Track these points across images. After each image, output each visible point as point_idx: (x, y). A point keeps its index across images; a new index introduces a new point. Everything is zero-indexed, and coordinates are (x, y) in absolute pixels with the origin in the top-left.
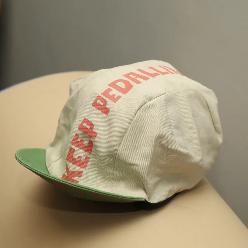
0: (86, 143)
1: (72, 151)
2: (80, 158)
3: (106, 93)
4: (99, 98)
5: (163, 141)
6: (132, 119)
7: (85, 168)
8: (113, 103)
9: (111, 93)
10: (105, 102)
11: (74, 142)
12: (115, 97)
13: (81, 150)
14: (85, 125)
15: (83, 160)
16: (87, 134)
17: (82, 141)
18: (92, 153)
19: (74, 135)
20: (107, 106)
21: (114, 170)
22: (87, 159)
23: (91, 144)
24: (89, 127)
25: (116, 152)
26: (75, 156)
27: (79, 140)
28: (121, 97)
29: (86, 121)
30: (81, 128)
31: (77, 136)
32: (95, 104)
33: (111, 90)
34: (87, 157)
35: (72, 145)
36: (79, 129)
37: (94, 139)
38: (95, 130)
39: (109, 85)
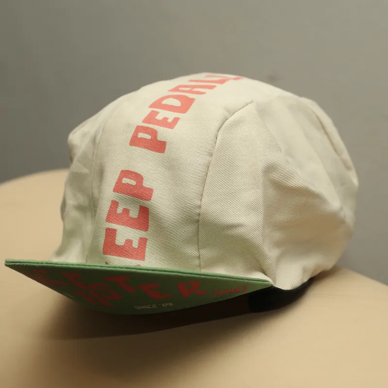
0: (134, 213)
1: (111, 234)
2: (129, 242)
3: (150, 118)
4: (139, 129)
5: (275, 176)
6: (214, 147)
7: (143, 258)
8: (169, 130)
9: (159, 117)
10: (154, 133)
11: (112, 216)
12: (170, 121)
13: (128, 228)
14: (125, 181)
15: (135, 245)
16: (134, 195)
17: (126, 211)
18: (150, 229)
19: (109, 204)
20: (160, 138)
21: (198, 250)
22: (143, 242)
23: (145, 211)
24: (133, 183)
25: (198, 211)
26: (120, 241)
27: (120, 210)
28: (179, 119)
29: (126, 173)
30: (119, 188)
31: (115, 204)
32: (135, 141)
33: (157, 113)
34: (141, 239)
35: (110, 224)
36: (114, 191)
37: (149, 199)
38: (146, 184)
39: (151, 106)
